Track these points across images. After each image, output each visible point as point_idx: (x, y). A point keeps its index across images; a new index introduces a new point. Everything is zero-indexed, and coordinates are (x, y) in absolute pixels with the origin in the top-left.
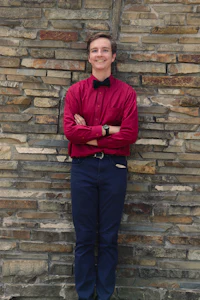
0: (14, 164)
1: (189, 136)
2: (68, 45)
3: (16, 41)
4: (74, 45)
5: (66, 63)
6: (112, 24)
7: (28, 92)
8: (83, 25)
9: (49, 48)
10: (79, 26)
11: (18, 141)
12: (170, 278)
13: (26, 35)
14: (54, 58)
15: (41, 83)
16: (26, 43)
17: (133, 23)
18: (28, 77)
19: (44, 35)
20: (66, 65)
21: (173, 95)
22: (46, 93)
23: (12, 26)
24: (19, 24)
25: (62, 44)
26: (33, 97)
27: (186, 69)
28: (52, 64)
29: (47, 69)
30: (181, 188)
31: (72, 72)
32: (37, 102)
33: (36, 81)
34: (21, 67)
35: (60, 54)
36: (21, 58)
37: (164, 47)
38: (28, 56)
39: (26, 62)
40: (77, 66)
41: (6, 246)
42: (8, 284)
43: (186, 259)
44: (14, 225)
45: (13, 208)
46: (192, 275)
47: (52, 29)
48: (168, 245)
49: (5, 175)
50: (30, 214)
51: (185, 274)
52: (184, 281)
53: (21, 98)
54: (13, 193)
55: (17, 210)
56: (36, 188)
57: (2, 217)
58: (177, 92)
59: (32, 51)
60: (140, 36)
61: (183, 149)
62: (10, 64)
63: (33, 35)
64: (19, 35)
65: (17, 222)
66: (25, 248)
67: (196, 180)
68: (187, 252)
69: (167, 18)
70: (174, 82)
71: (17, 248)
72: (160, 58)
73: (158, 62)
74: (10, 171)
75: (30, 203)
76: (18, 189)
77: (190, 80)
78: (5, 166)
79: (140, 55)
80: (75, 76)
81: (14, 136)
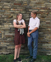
0: (9, 29)
1: (43, 23)
2: (19, 6)
3: (9, 5)
4: (20, 6)
5: (19, 9)
6: (28, 2)
7: (12, 15)
8: (22, 2)
9: (16, 7)
10: (21, 2)
11: (10, 24)
12: (39, 49)
13: (11, 4)
14: (17, 8)
15: (14, 13)
16: (11, 6)
17: (32, 2)
18: (12, 12)
19: (15, 4)
20: (19, 10)
21: (40, 16)
22: (15, 15)
23: (9, 2)
24: (10, 2)
25: (18, 6)
26: (13, 16)
27: (42, 10)
28: (16, 10)
29: (15, 11)
30: (41, 33)
31: (20, 11)
32: (13, 17)
33: (13, 13)
34: (10, 10)
35: (18, 8)
36: (10, 8)
37: (38, 6)
38: (12, 8)
39: (11, 9)
40: (21, 10)
41: (8, 44)
42: (9, 51)
43: (42, 46)
44: (9, 40)
45: (9, 37)
46: (43, 49)
47: (16, 3)
48: (38, 43)
49: (8, 31)
50: (12, 38)
51: (42, 48)
52: (41, 50)
53: (11, 16)
54: (9, 34)
55: (10, 37)
56: (13, 33)
57: (7, 38)
58: (40, 15)
59: (12, 7)
60: (33, 4)
61: (41, 26)
62: (8, 10)
63: (13, 4)
64: (10, 4)
65: (10, 39)
66: (12, 44)
67: (44, 31)
68: (42, 44)
69: (38, 1)
70: (40, 13)
71: (10, 44)
72: (37, 8)
73: (37, 9)
74: (9, 30)
75: (12, 36)
76: (10, 33)
77: (43, 13)
78: (8, 29)
79: (33, 8)
80: (21, 12)
81: (9, 23)
